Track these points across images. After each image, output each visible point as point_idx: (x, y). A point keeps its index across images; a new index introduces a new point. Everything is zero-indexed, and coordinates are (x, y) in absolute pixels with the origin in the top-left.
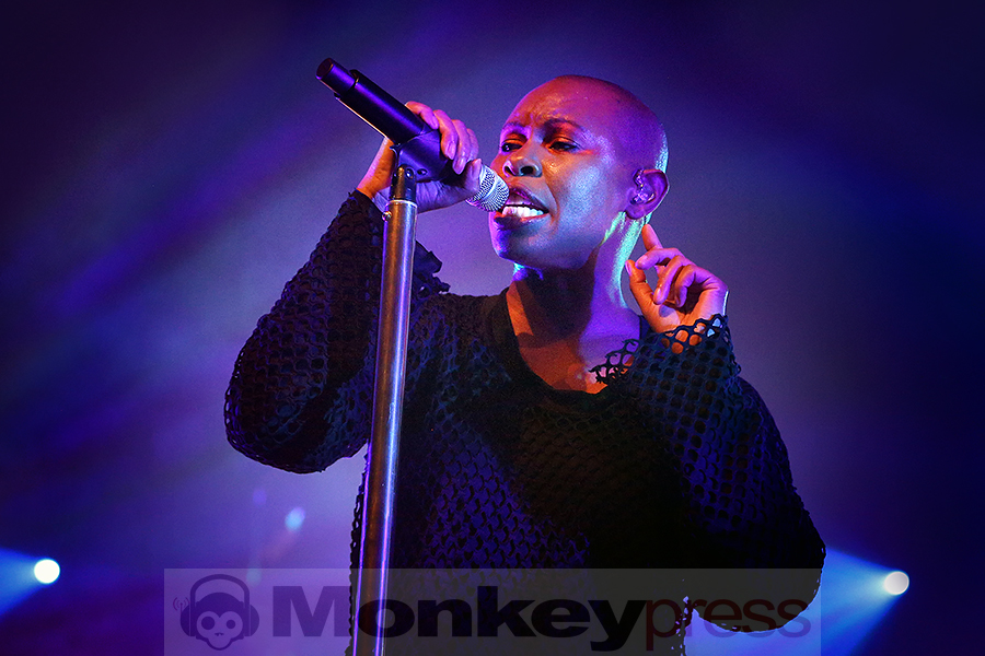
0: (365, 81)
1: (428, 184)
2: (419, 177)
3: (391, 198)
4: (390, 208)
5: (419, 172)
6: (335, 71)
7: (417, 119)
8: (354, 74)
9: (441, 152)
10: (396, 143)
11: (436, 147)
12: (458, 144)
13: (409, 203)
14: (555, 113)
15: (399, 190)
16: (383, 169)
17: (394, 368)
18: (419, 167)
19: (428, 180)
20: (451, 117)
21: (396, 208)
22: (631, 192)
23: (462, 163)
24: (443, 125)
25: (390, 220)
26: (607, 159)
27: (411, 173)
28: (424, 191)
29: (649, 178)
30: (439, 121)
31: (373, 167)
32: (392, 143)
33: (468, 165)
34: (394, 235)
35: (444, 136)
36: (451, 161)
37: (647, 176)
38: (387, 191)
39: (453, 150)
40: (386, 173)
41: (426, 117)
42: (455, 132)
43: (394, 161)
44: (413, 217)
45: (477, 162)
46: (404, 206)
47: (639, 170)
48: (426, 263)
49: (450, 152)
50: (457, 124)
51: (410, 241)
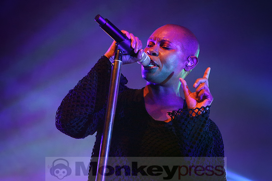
0: (109, 22)
1: (126, 56)
2: (124, 53)
3: (114, 59)
4: (114, 62)
5: (124, 52)
6: (100, 18)
7: (124, 35)
8: (106, 20)
9: (131, 46)
10: (117, 43)
11: (129, 44)
12: (136, 44)
13: (120, 61)
14: (164, 38)
15: (117, 57)
16: (113, 50)
17: (112, 112)
18: (124, 50)
19: (126, 55)
20: (135, 35)
21: (116, 63)
22: (186, 63)
23: (137, 50)
24: (132, 38)
25: (114, 66)
26: (179, 53)
27: (121, 52)
28: (125, 57)
29: (192, 59)
30: (131, 37)
31: (109, 49)
32: (116, 42)
33: (139, 51)
34: (115, 71)
35: (132, 41)
36: (133, 49)
37: (192, 58)
38: (113, 57)
39: (135, 46)
40: (113, 51)
41: (127, 35)
42: (136, 40)
43: (116, 48)
44: (121, 65)
45: (142, 50)
46: (118, 62)
47: (189, 56)
48: (123, 80)
49: (134, 46)
50: (136, 38)
51: (120, 73)
